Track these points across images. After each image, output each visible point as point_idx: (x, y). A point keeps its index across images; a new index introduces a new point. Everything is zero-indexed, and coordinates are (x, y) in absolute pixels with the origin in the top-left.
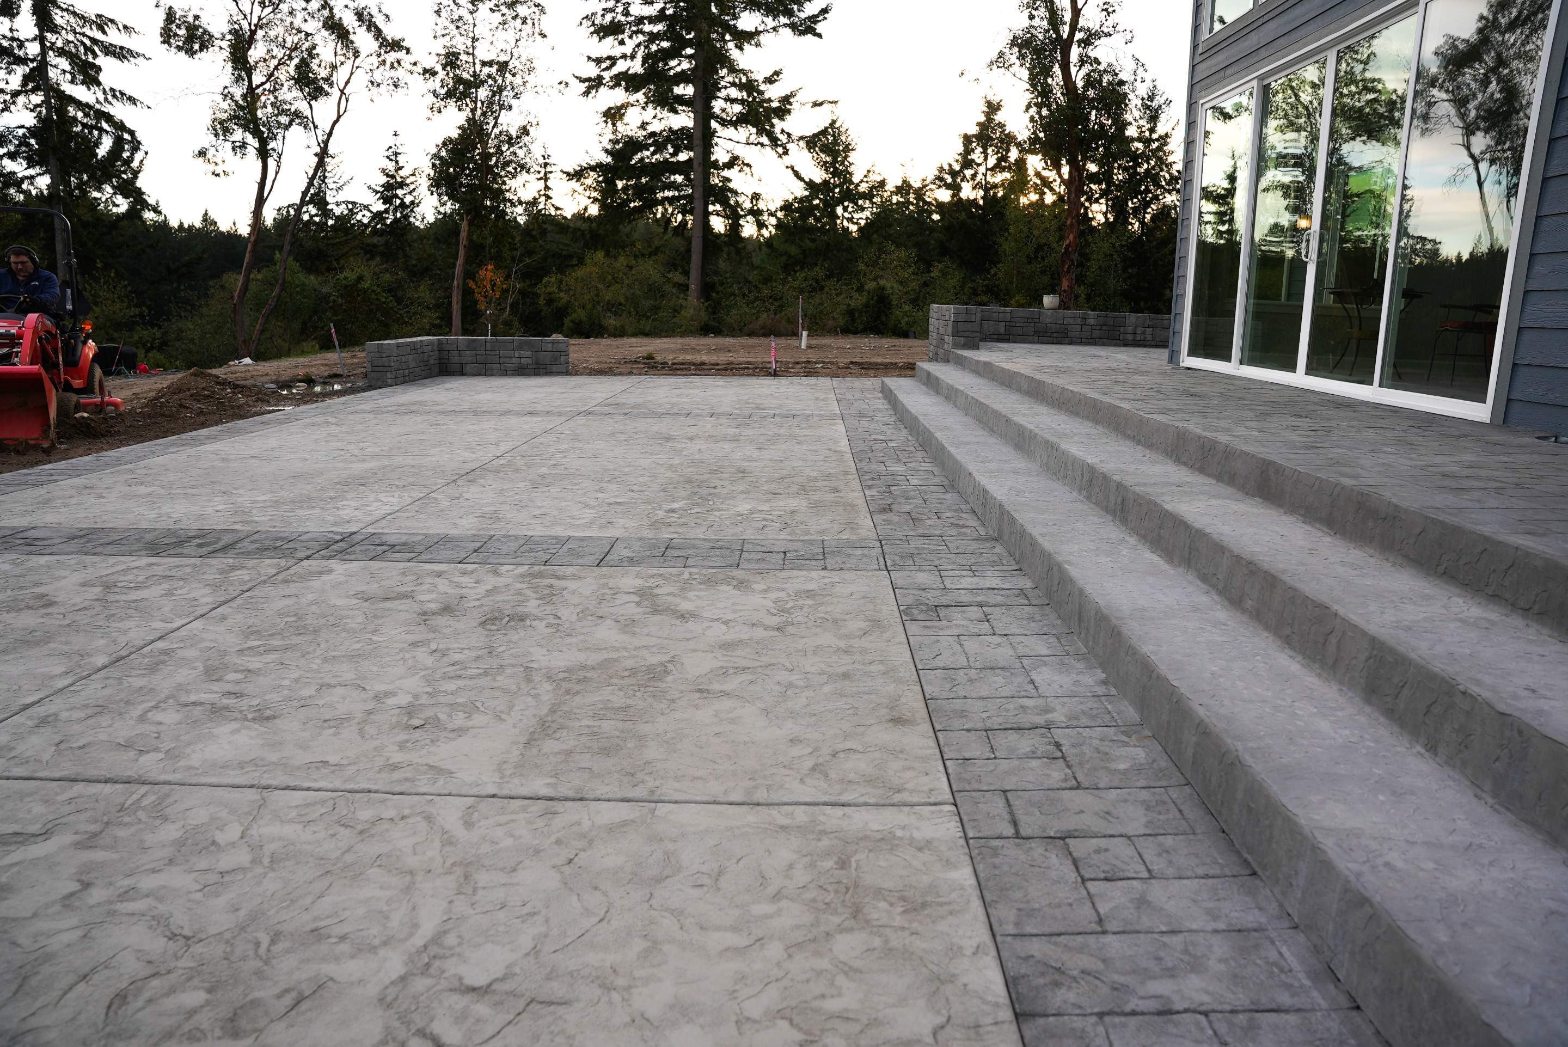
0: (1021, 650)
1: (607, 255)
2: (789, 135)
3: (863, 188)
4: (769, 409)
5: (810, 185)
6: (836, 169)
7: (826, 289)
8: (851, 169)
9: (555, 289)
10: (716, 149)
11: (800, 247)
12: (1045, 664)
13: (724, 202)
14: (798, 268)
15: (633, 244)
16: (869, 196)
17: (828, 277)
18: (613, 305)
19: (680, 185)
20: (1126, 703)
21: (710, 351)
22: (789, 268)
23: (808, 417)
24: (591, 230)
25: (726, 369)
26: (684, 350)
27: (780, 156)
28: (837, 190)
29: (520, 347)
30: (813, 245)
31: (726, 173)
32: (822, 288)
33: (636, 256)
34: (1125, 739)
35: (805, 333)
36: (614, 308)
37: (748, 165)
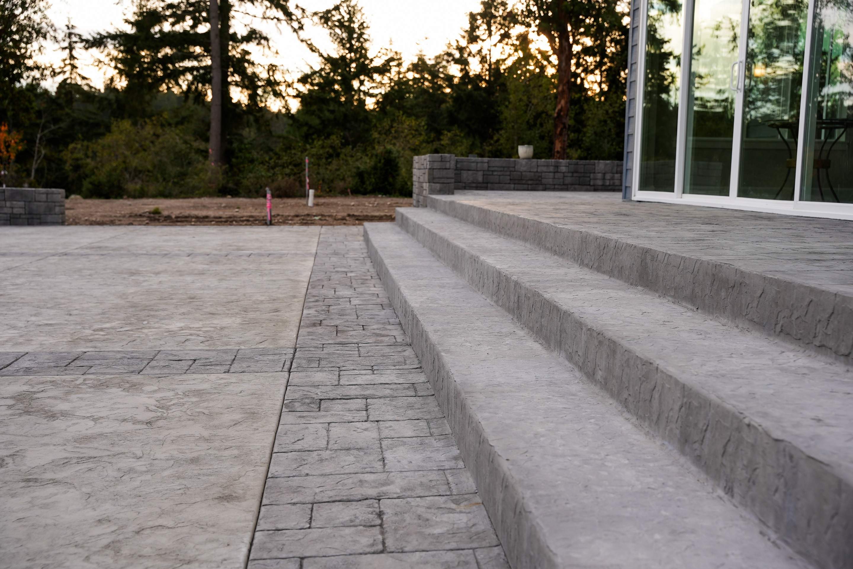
0: (385, 433)
1: (135, 124)
2: (303, 10)
3: (378, 63)
4: (248, 250)
5: (329, 60)
6: (352, 45)
7: (342, 156)
8: (366, 45)
9: (80, 155)
10: (232, 22)
11: (319, 117)
12: (404, 444)
13: (242, 72)
14: (314, 136)
15: (160, 114)
16: (383, 70)
17: (344, 145)
18: (140, 172)
19: (199, 55)
20: (469, 474)
21: (219, 208)
22: (307, 138)
23: (281, 256)
24: (118, 101)
25: (226, 222)
26: (195, 207)
27: (295, 30)
28: (354, 65)
29: (13, 197)
30: (332, 117)
31: (244, 46)
32: (338, 155)
33: (162, 126)
34: (453, 506)
35: (311, 192)
36: (137, 173)
37: (266, 39)
